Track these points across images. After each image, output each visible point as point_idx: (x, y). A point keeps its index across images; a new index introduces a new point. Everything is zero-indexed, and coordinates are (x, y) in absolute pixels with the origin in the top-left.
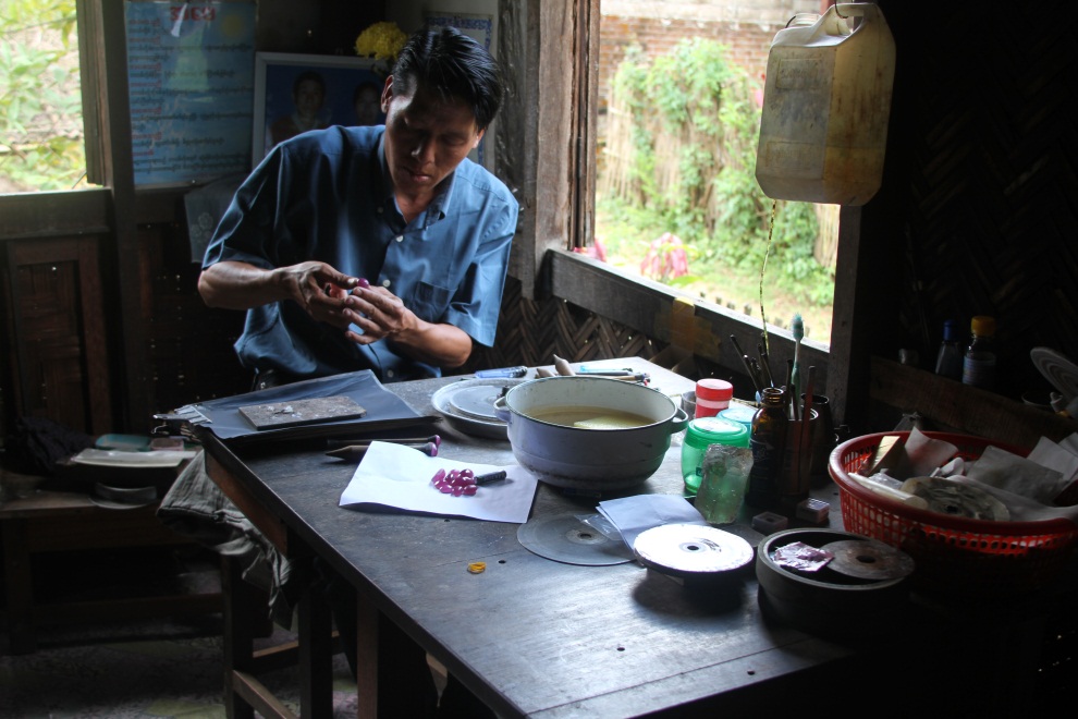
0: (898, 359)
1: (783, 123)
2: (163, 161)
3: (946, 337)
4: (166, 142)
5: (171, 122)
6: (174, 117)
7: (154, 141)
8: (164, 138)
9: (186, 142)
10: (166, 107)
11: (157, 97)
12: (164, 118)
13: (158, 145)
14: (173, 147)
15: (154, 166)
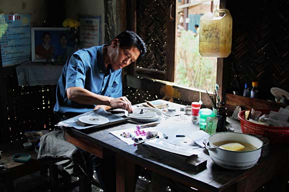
0: (233, 94)
1: (206, 39)
2: (8, 58)
3: (246, 87)
4: (9, 53)
5: (10, 48)
6: (11, 46)
7: (6, 53)
8: (8, 52)
9: (14, 53)
10: (9, 43)
11: (6, 41)
12: (9, 47)
13: (7, 54)
14: (11, 54)
15: (6, 60)
